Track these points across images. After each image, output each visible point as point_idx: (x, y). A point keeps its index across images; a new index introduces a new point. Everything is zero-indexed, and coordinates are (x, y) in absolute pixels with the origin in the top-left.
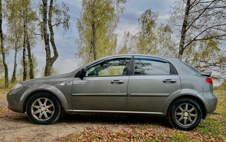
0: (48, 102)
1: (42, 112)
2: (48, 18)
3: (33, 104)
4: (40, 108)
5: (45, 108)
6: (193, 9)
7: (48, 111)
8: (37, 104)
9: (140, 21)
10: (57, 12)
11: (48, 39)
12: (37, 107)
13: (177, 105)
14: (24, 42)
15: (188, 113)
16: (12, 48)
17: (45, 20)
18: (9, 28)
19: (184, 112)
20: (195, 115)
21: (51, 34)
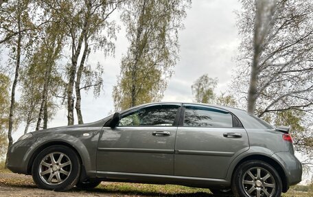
0: (64, 158)
1: (53, 173)
2: (76, 79)
3: (43, 161)
4: (51, 167)
5: (58, 167)
6: (261, 74)
7: (63, 171)
8: (49, 161)
9: (194, 89)
10: (88, 73)
11: (73, 105)
12: (48, 165)
13: (246, 169)
14: (41, 110)
15: (262, 181)
16: (23, 119)
17: (72, 81)
18: (24, 94)
19: (256, 180)
20: (272, 185)
21: (78, 99)
